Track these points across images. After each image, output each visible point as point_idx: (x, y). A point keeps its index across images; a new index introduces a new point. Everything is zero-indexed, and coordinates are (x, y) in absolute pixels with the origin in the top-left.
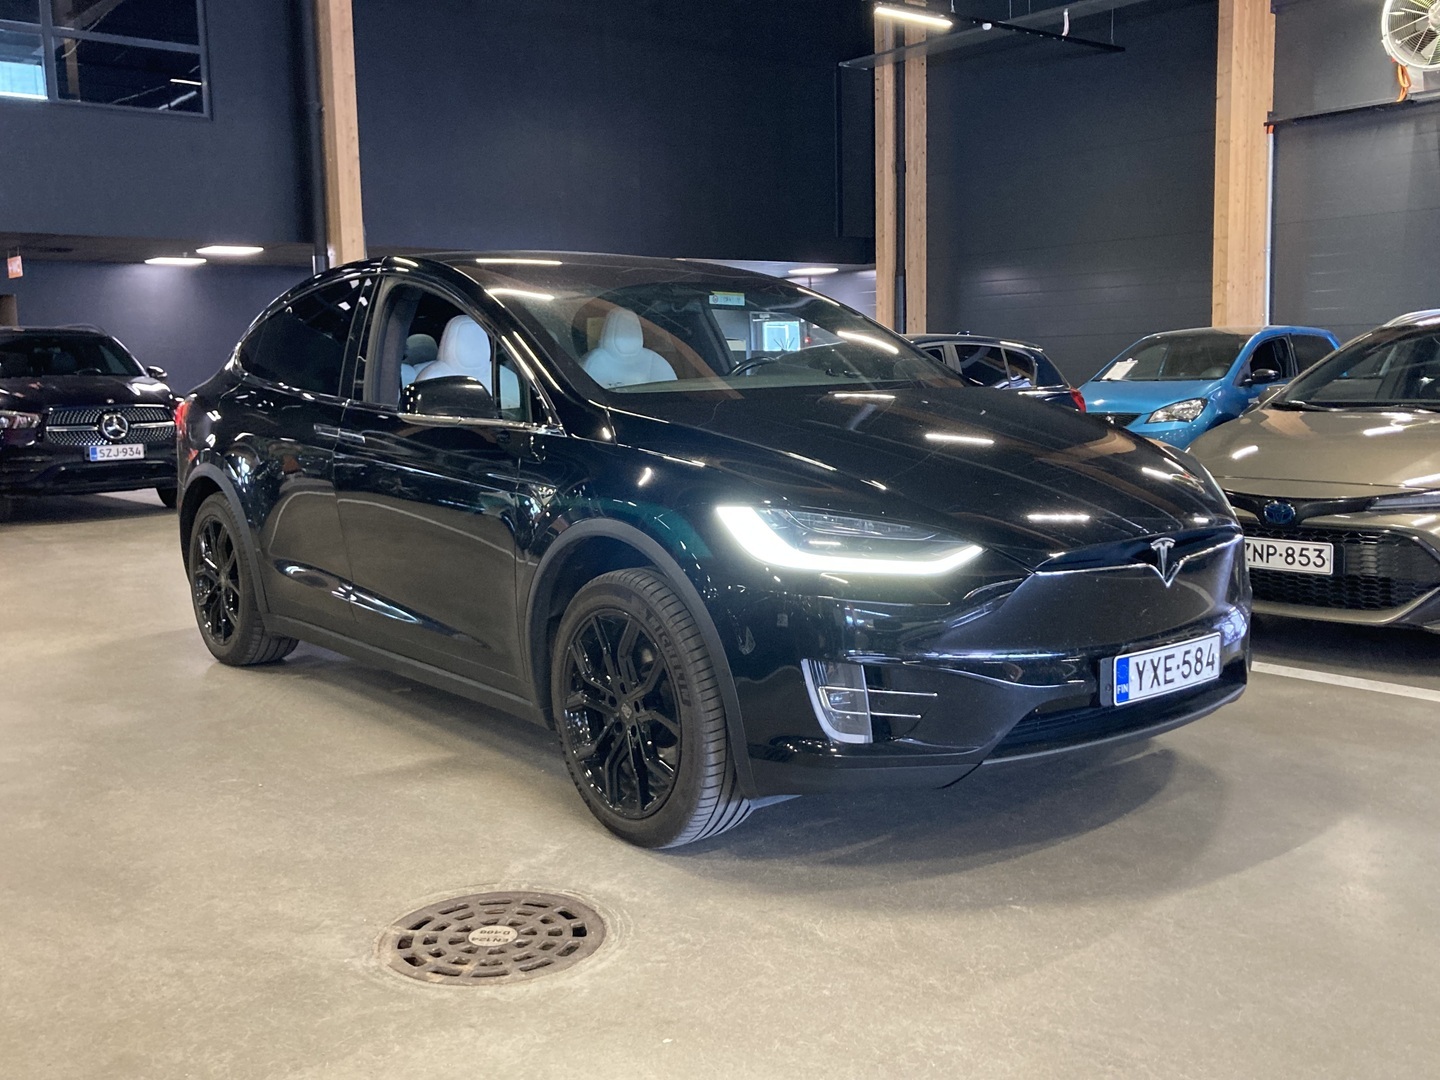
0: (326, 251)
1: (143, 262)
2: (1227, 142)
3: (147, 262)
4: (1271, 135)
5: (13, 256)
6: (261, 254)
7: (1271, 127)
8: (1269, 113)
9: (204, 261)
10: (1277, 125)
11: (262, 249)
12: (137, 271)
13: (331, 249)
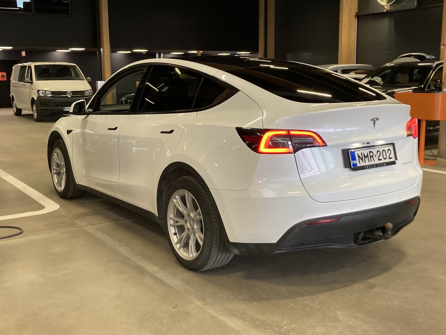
0: (100, 50)
2: (342, 21)
3: (56, 51)
4: (357, 19)
5: (23, 51)
7: (357, 17)
8: (356, 13)
9: (70, 51)
10: (359, 17)
11: (84, 49)
12: (54, 53)
13: (102, 50)
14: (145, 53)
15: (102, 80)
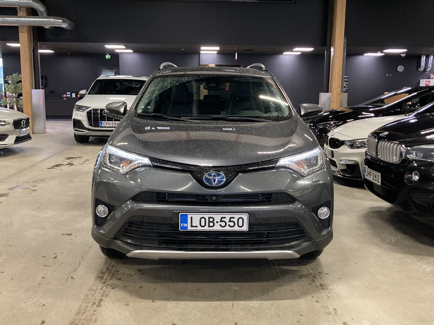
0: (330, 49)
1: (282, 54)
3: (283, 53)
5: (236, 53)
6: (314, 50)
9: (301, 53)
11: (313, 49)
13: (332, 49)
14: (404, 55)
15: (328, 92)
